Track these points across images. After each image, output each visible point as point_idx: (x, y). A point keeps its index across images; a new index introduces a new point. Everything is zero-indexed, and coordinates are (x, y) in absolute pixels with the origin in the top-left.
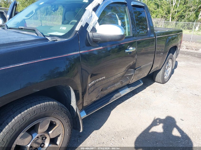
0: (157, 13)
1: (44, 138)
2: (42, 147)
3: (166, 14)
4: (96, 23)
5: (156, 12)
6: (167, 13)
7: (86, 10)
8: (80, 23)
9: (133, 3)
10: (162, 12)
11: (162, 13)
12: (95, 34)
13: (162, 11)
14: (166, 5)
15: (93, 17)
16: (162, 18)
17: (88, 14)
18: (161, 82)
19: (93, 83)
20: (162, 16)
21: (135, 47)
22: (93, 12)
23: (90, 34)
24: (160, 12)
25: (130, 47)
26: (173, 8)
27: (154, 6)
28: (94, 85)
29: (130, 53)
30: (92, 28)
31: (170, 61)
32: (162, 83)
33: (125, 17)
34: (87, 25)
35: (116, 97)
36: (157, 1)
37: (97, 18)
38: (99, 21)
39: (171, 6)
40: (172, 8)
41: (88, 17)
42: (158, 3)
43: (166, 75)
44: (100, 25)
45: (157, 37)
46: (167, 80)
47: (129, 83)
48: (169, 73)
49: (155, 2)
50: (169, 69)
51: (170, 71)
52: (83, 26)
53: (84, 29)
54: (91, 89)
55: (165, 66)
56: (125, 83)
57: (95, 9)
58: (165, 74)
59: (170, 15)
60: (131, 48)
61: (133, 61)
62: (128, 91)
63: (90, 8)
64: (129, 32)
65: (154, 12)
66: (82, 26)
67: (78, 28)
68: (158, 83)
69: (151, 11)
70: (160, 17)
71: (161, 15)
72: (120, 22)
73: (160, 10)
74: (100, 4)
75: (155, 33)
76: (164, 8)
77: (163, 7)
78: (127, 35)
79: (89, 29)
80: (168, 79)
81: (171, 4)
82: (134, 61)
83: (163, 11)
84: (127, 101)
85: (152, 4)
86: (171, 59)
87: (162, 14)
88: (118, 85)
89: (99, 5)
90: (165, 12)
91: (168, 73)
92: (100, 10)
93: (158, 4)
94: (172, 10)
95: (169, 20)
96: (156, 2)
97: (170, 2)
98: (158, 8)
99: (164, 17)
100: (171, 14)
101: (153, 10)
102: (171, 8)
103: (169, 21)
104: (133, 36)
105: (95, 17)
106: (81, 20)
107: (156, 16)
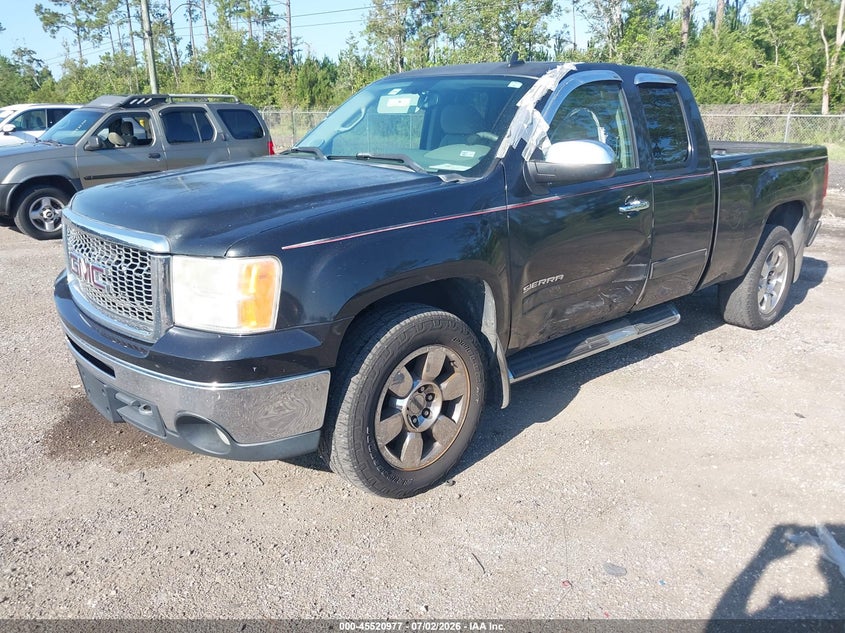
0: (764, 79)
1: (430, 397)
2: (426, 417)
3: (806, 82)
4: (543, 139)
5: (760, 76)
6: (809, 76)
7: (518, 107)
8: (505, 139)
9: (641, 79)
10: (788, 75)
11: (787, 77)
12: (540, 165)
13: (789, 73)
14: (802, 45)
15: (535, 125)
16: (787, 98)
17: (524, 119)
18: (748, 323)
19: (532, 286)
20: (786, 90)
21: (647, 200)
22: (537, 113)
23: (531, 165)
24: (778, 74)
25: (632, 199)
26: (836, 55)
27: (752, 53)
28: (535, 292)
29: (634, 214)
30: (533, 150)
31: (780, 253)
32: (750, 326)
33: (618, 117)
34: (522, 144)
35: (595, 347)
36: (766, 32)
37: (546, 127)
38: (549, 134)
39: (827, 50)
40: (830, 57)
41: (526, 126)
42: (767, 38)
43: (766, 299)
44: (553, 142)
45: (719, 172)
46: (769, 319)
47: (635, 309)
48: (778, 296)
49: (753, 36)
50: (780, 280)
51: (783, 287)
52: (515, 147)
53: (515, 153)
54: (529, 303)
55: (760, 269)
56: (621, 306)
57: (540, 105)
58: (762, 295)
59: (825, 87)
60: (636, 202)
61: (642, 242)
62: (629, 334)
63: (527, 102)
64: (629, 159)
65: (751, 76)
66: (511, 147)
67: (501, 153)
68: (739, 326)
69: (740, 74)
70: (780, 95)
71: (782, 86)
72: (602, 133)
73: (778, 65)
74: (553, 90)
75: (713, 160)
76: (795, 57)
77: (789, 53)
78: (625, 166)
79: (527, 155)
80: (775, 314)
81: (828, 41)
82: (646, 241)
83: (791, 70)
84: (629, 368)
85: (742, 45)
86: (782, 243)
87: (789, 85)
88: (598, 308)
89: (550, 92)
90: (800, 76)
91: (774, 294)
92: (553, 107)
93: (768, 43)
94: (833, 64)
95: (821, 109)
96: (759, 35)
97: (822, 31)
98: (769, 58)
99: (798, 93)
100: (827, 82)
101: (749, 70)
102: (827, 55)
103: (819, 110)
104: (641, 170)
105: (542, 126)
106: (508, 133)
107: (762, 94)
